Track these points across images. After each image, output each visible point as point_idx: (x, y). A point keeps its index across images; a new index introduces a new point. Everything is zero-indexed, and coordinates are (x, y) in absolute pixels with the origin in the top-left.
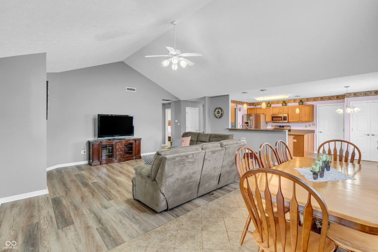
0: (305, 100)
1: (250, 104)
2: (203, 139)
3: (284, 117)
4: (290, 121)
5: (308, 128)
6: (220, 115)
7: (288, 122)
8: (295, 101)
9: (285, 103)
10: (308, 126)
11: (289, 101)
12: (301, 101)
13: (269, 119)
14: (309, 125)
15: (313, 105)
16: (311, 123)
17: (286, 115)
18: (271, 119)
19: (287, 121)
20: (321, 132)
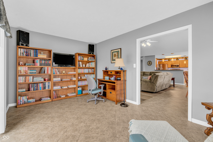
1: (159, 59)
2: (147, 74)
3: (178, 65)
6: (150, 64)
8: (182, 58)
9: (177, 59)
11: (180, 58)
12: (186, 58)
13: (170, 66)
17: (179, 64)
18: (171, 66)
19: (179, 67)
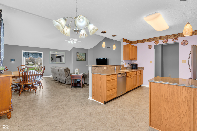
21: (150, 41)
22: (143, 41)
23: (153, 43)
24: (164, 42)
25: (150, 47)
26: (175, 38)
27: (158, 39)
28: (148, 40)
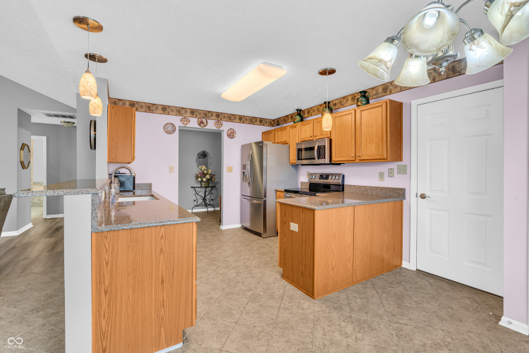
0: (380, 90)
3: (319, 148)
4: (334, 159)
5: (389, 183)
7: (331, 163)
10: (386, 175)
14: (391, 174)
15: (401, 104)
16: (394, 165)
17: (325, 142)
18: (296, 156)
19: (327, 160)
20: (423, 197)
21: (168, 114)
22: (149, 106)
23: (176, 120)
24: (200, 125)
25: (169, 129)
26: (218, 122)
27: (188, 114)
28: (165, 109)
